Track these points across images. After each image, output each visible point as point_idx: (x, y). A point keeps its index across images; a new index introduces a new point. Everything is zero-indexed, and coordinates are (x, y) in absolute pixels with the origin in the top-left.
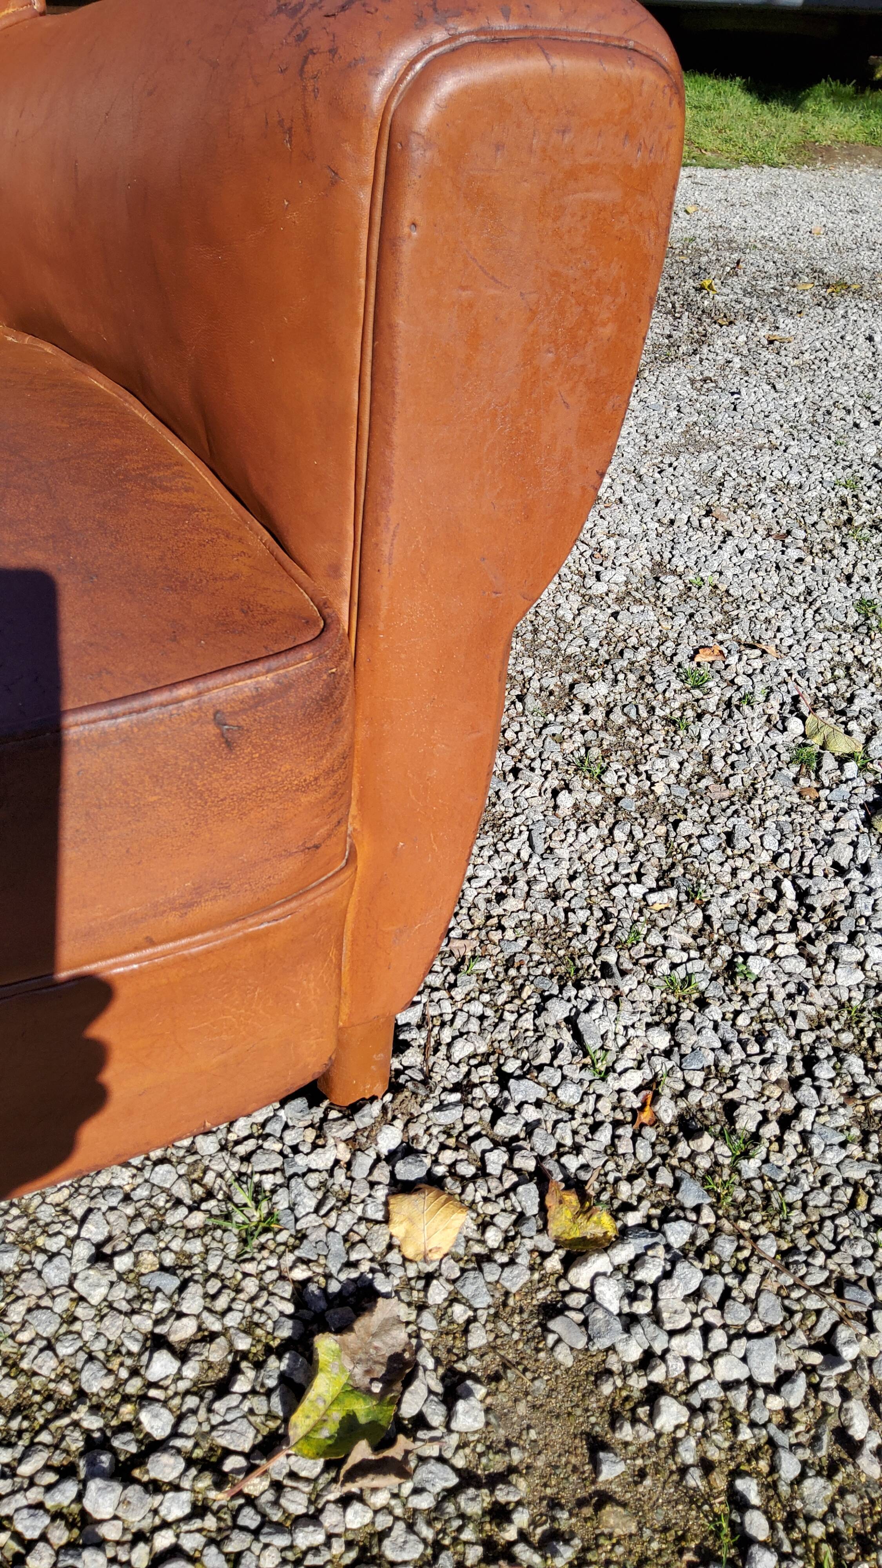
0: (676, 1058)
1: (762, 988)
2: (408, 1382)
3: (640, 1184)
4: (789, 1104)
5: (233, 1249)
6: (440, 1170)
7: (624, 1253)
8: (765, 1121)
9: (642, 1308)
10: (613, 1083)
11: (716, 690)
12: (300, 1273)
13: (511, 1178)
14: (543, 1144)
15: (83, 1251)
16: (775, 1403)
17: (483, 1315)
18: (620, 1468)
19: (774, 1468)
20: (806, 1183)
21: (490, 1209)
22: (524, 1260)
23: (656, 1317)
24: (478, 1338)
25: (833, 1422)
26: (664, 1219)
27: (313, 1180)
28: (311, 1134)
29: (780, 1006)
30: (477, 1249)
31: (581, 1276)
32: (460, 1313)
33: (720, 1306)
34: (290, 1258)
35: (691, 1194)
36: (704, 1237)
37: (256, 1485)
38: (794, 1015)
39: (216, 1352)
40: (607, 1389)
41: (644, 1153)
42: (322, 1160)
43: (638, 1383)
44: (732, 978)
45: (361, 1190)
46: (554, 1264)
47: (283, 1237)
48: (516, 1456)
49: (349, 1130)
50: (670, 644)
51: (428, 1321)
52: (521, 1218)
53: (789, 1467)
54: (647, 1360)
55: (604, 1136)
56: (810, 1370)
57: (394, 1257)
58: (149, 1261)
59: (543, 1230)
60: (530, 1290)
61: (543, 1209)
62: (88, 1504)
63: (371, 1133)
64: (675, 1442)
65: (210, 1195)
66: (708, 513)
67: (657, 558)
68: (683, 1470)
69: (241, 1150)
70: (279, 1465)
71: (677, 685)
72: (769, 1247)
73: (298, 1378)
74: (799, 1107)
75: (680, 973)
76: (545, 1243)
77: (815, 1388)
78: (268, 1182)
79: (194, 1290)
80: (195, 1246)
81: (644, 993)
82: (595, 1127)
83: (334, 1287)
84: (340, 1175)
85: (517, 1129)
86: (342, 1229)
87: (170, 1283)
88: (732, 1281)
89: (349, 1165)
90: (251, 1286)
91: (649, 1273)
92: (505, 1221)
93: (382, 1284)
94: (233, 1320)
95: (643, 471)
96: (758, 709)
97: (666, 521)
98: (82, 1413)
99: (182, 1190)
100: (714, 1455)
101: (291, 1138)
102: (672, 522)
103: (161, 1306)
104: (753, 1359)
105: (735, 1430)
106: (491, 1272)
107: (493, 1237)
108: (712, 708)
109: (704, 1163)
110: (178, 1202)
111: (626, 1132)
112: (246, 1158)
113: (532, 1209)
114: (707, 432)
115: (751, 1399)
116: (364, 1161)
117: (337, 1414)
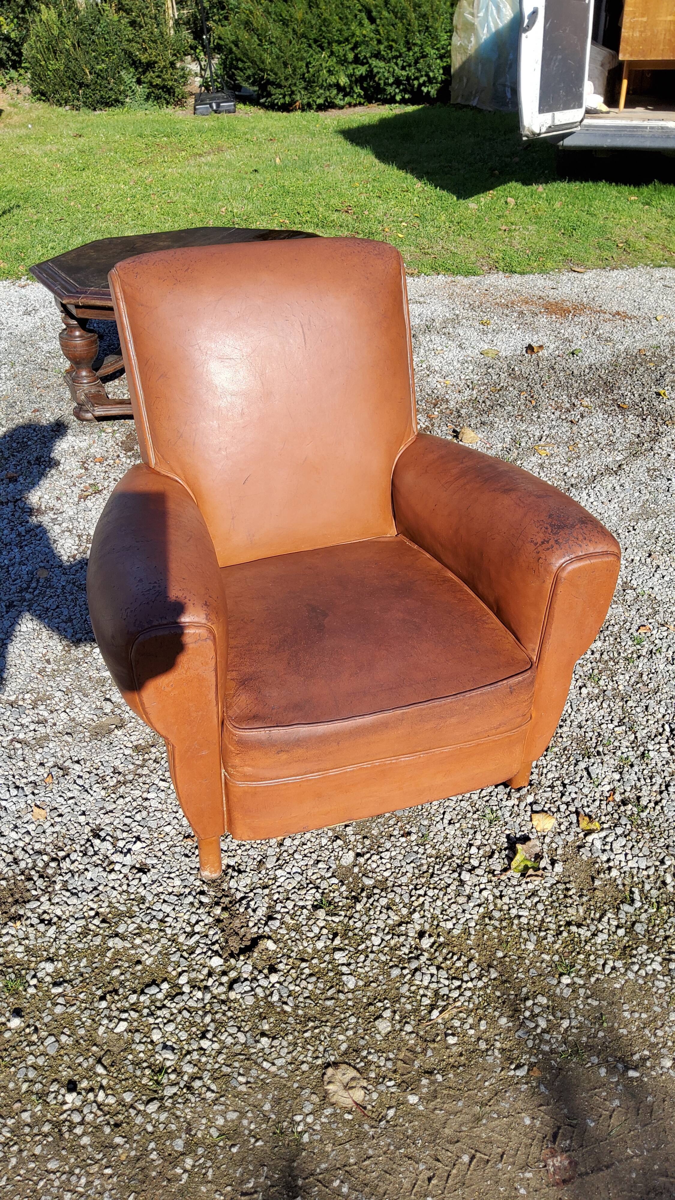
0: (621, 782)
1: (654, 762)
2: (542, 859)
3: (608, 817)
4: (659, 798)
5: (487, 824)
6: (546, 809)
7: (603, 834)
8: (650, 801)
9: (608, 847)
10: (600, 788)
11: (647, 646)
12: (507, 832)
13: (568, 813)
14: (578, 804)
15: (446, 821)
16: (645, 873)
17: (561, 847)
18: (600, 883)
19: (643, 887)
20: (661, 820)
21: (562, 820)
22: (572, 834)
23: (611, 850)
24: (560, 851)
25: (661, 879)
26: (615, 826)
27: (508, 809)
28: (506, 796)
29: (659, 768)
30: (558, 830)
31: (590, 838)
32: (554, 845)
33: (631, 849)
34: (504, 828)
35: (624, 821)
36: (627, 832)
37: (503, 877)
38: (664, 771)
39: (487, 849)
40: (597, 866)
41: (610, 809)
42: (510, 803)
43: (606, 866)
44: (643, 758)
45: (522, 813)
46: (581, 835)
47: (501, 822)
48: (572, 878)
49: (518, 795)
50: (628, 624)
51: (545, 846)
52: (571, 823)
53: (647, 887)
54: (608, 860)
55: (597, 803)
56: (656, 866)
57: (534, 830)
58: (464, 825)
59: (578, 826)
60: (574, 842)
61: (578, 821)
62: (462, 877)
63: (525, 796)
64: (616, 879)
65: (478, 810)
66: (650, 555)
67: (625, 580)
68: (618, 885)
69: (485, 799)
70: (509, 873)
71: (630, 643)
72: (647, 836)
73: (511, 856)
74: (661, 799)
75: (625, 755)
76: (579, 830)
77: (657, 871)
78: (495, 808)
79: (478, 833)
80: (476, 823)
81: (612, 761)
82: (594, 801)
83: (518, 836)
84: (516, 808)
85: (569, 799)
86: (518, 822)
87: (472, 831)
88: (635, 844)
89: (518, 806)
90: (494, 834)
91: (610, 839)
92: (567, 824)
93: (531, 836)
94: (490, 841)
95: (620, 531)
96: (663, 655)
97: (630, 560)
98: (455, 859)
99: (469, 808)
100: (626, 882)
101: (499, 797)
102: (632, 560)
103: (470, 837)
104: (639, 862)
105: (633, 878)
106: (563, 836)
107: (563, 827)
108: (644, 654)
109: (629, 813)
110: (469, 812)
111: (604, 803)
112: (487, 801)
113: (575, 821)
114: (653, 506)
115: (638, 872)
116: (523, 805)
117: (523, 865)
